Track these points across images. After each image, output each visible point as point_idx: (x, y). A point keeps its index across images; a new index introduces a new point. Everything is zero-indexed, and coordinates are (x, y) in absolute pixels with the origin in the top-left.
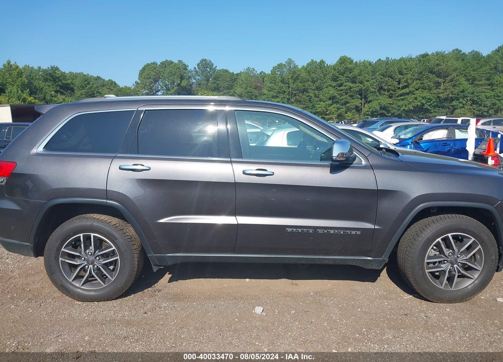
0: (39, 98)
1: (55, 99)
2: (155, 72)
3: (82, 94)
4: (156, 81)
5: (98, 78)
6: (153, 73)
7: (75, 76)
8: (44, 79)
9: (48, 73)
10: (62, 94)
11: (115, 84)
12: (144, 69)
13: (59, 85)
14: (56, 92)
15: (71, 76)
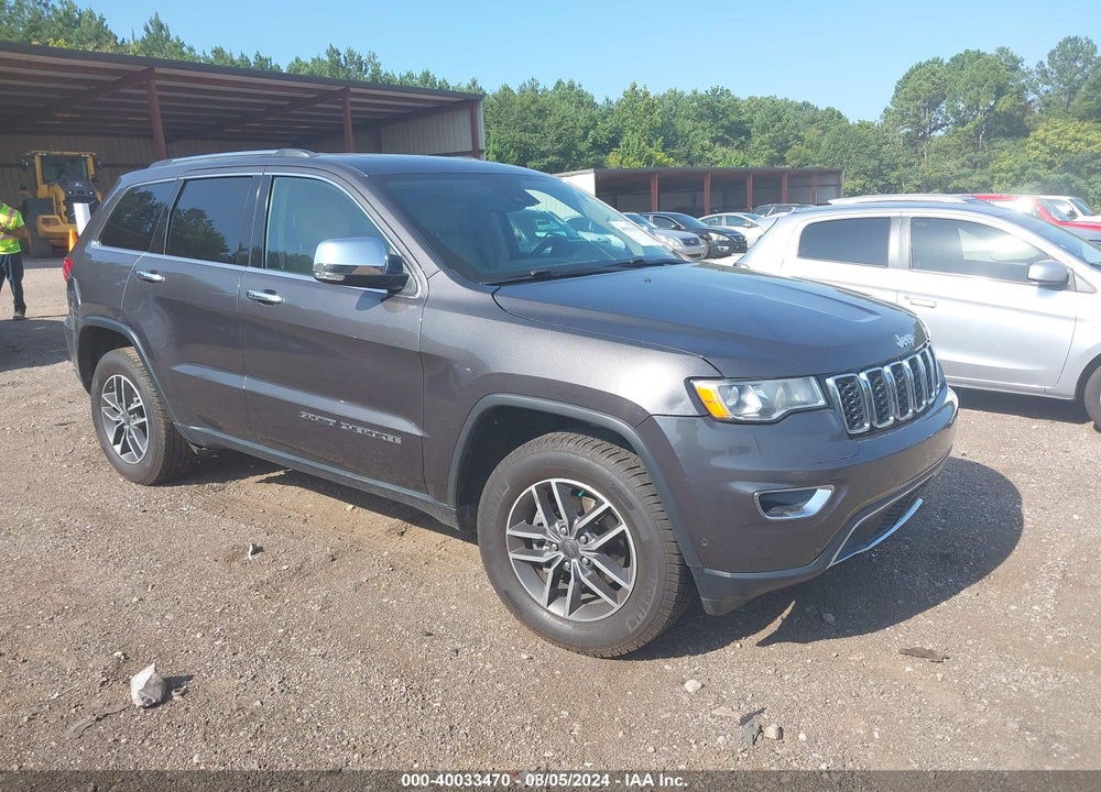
0: (678, 155)
1: (709, 155)
2: (934, 83)
3: (762, 143)
4: (933, 105)
5: (806, 105)
6: (926, 86)
7: (757, 104)
8: (697, 116)
9: (704, 101)
10: (725, 143)
11: (840, 116)
12: (907, 77)
13: (723, 127)
14: (714, 140)
15: (752, 105)
